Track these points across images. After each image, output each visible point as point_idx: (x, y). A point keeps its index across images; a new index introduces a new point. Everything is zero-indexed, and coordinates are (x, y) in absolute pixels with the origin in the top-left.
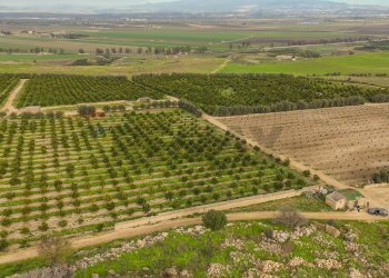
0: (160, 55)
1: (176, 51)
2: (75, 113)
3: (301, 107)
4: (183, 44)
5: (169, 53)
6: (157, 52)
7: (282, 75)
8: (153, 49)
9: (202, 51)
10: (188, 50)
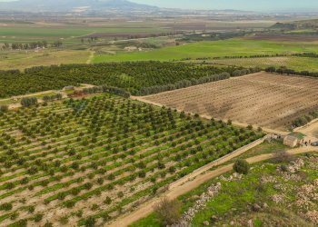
0: (17, 50)
1: (34, 46)
2: (19, 105)
3: (194, 84)
4: (40, 40)
5: (26, 48)
6: (14, 47)
7: (151, 62)
8: (10, 45)
9: (58, 45)
10: (45, 44)
